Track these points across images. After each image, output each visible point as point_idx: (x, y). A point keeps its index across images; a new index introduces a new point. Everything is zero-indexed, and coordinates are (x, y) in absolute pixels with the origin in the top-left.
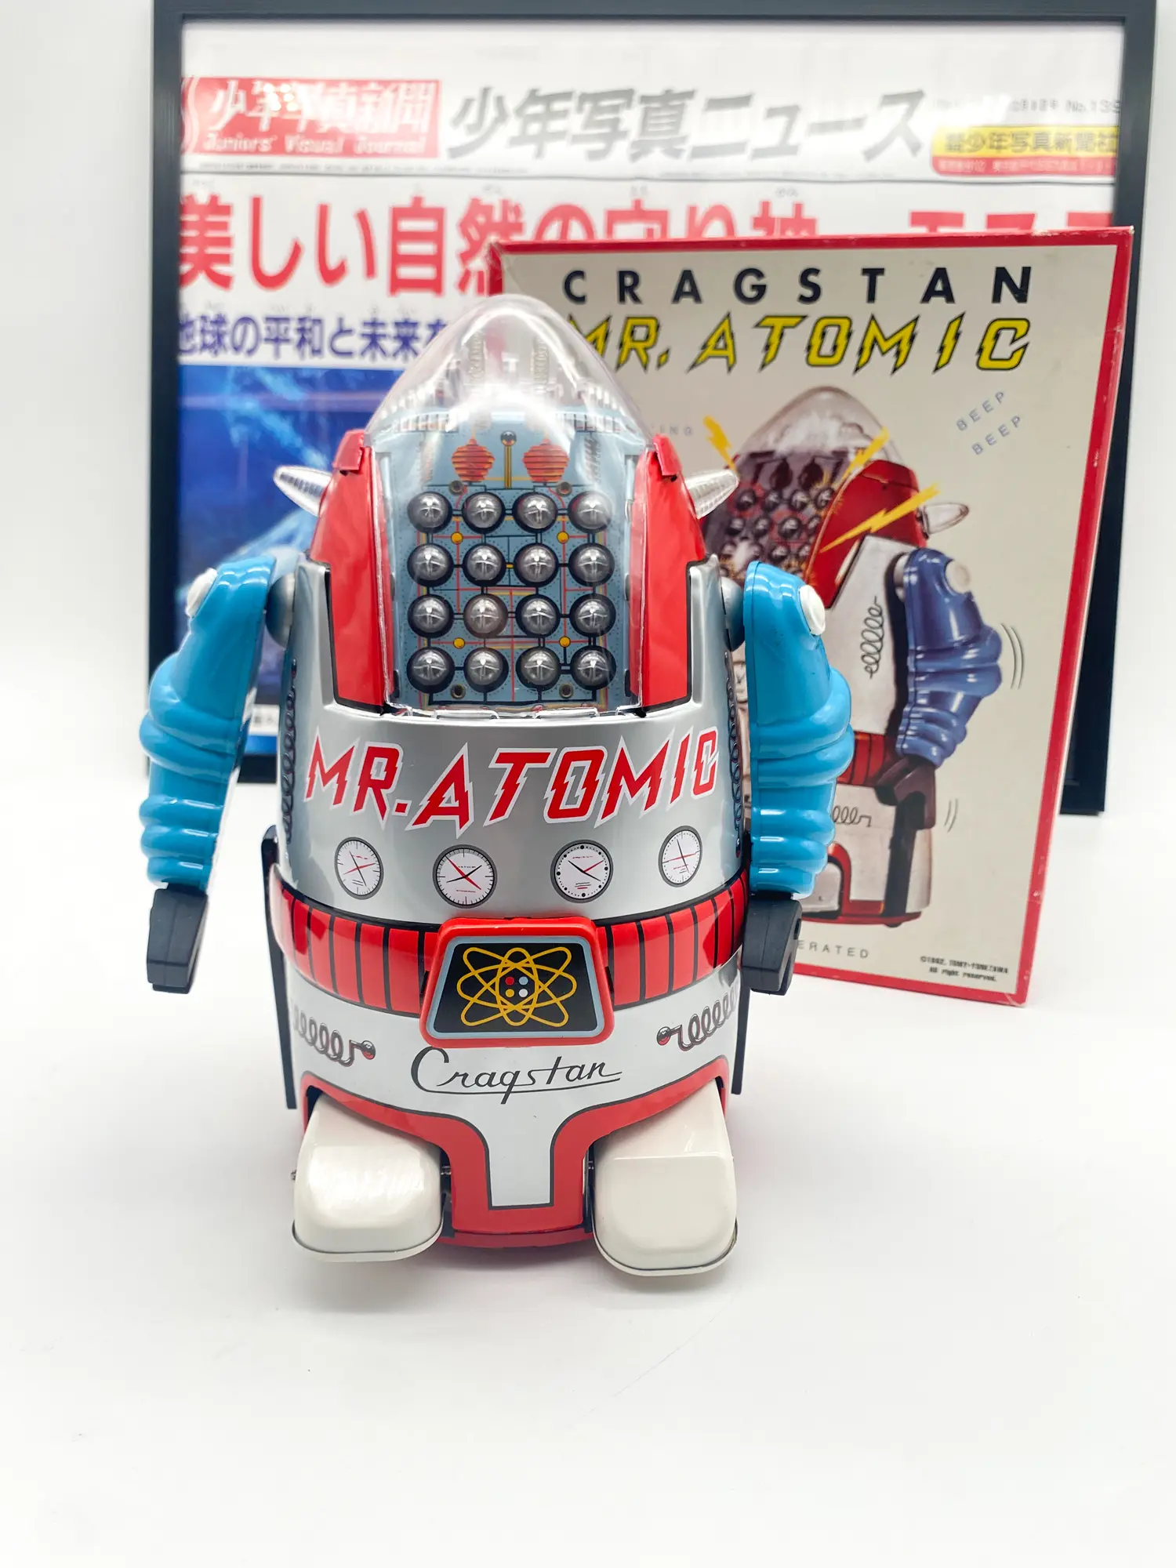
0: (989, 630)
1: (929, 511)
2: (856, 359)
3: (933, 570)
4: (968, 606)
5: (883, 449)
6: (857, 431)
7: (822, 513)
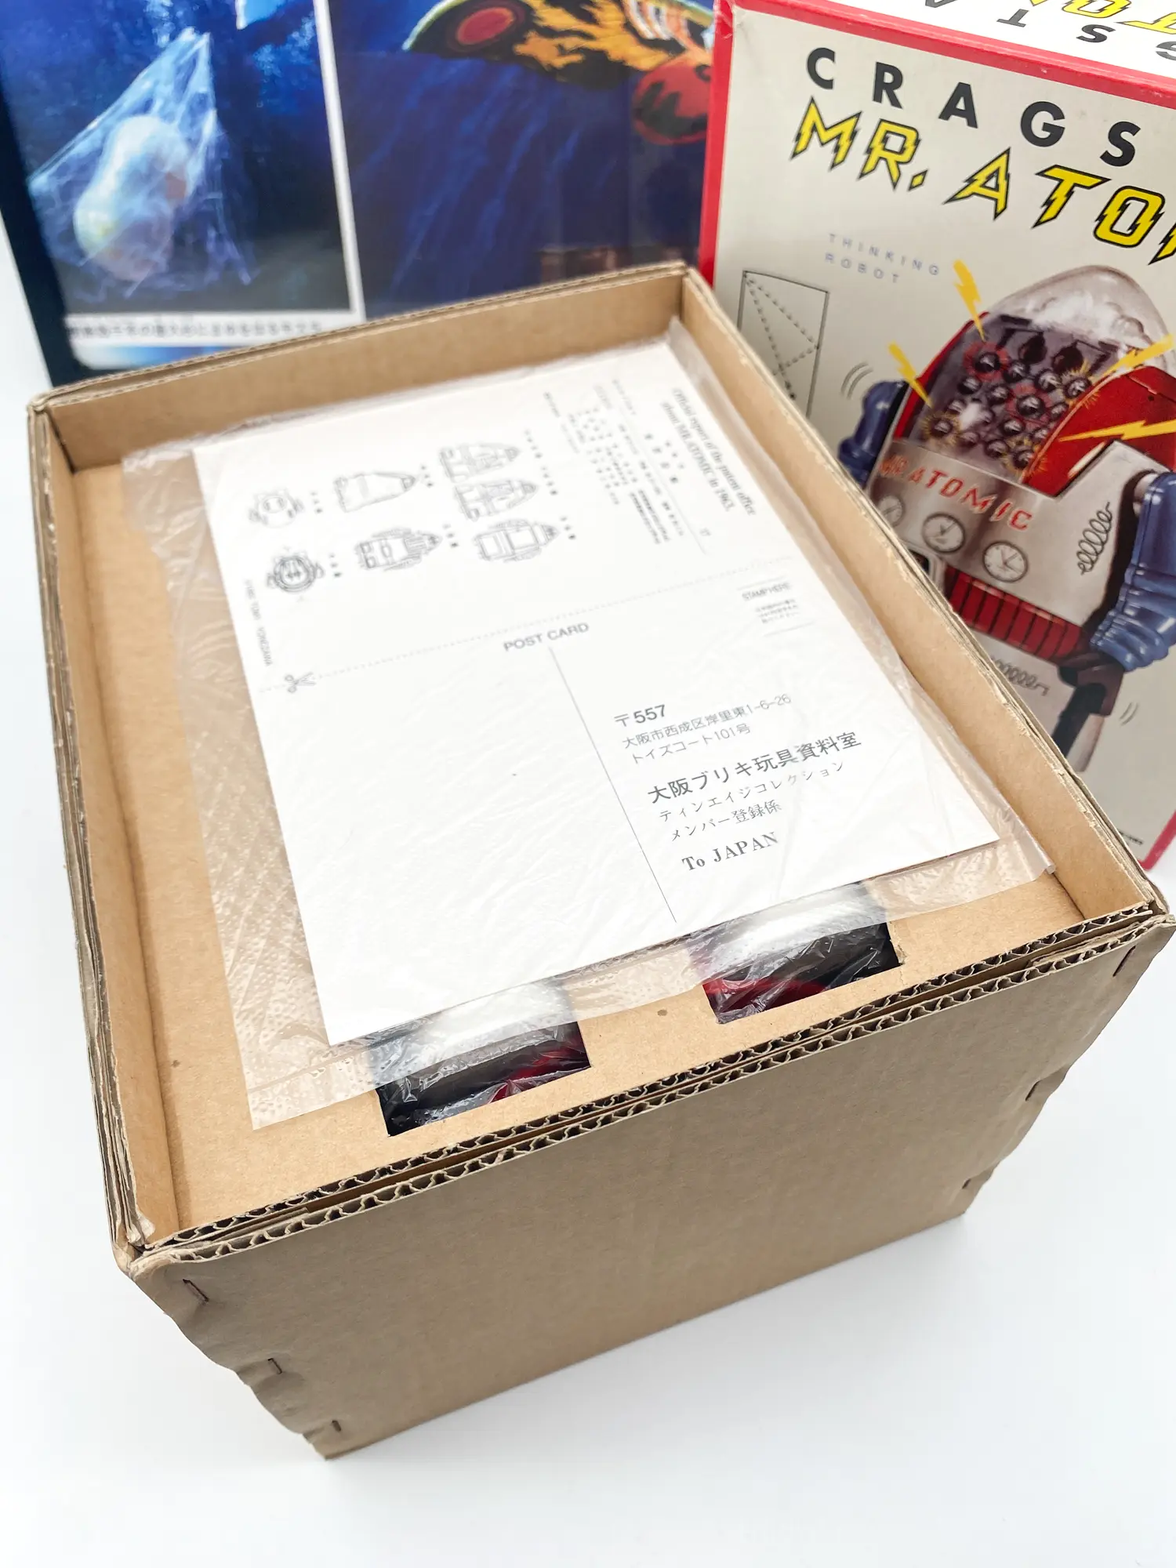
2: (1156, 248)
5: (1162, 357)
6: (1136, 328)
7: (1071, 403)
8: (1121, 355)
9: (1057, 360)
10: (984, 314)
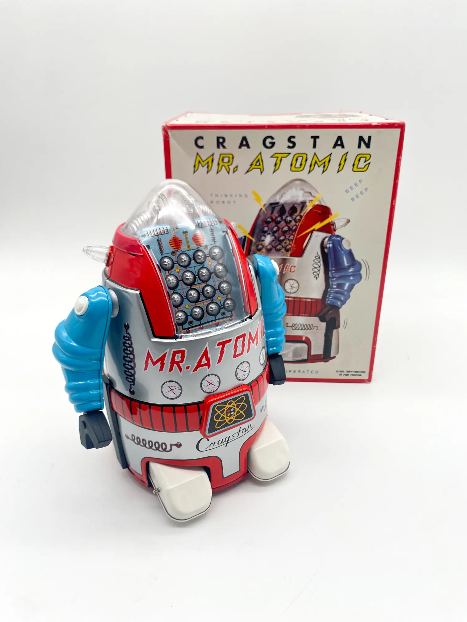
0: (358, 261)
1: (336, 222)
2: (309, 169)
3: (338, 242)
4: (350, 254)
5: (319, 201)
6: (309, 194)
7: (297, 224)
8: (308, 204)
9: (290, 212)
10: (264, 205)
